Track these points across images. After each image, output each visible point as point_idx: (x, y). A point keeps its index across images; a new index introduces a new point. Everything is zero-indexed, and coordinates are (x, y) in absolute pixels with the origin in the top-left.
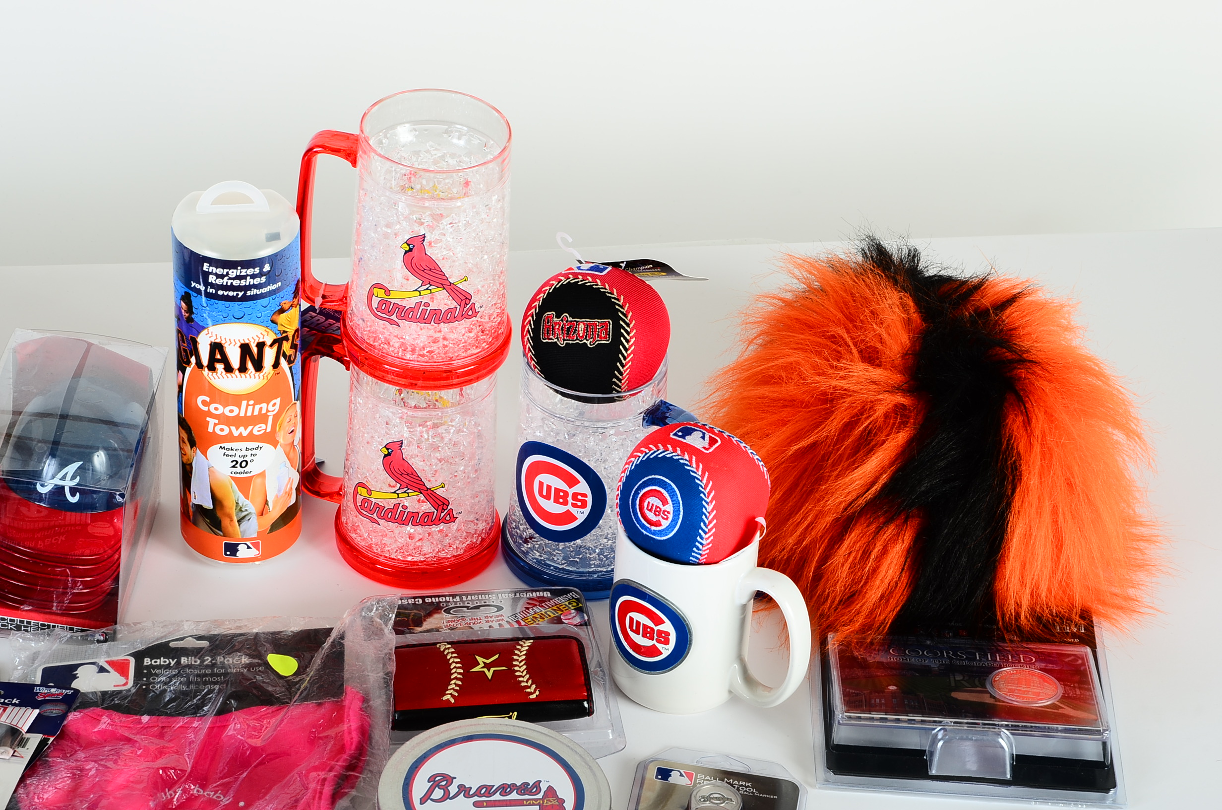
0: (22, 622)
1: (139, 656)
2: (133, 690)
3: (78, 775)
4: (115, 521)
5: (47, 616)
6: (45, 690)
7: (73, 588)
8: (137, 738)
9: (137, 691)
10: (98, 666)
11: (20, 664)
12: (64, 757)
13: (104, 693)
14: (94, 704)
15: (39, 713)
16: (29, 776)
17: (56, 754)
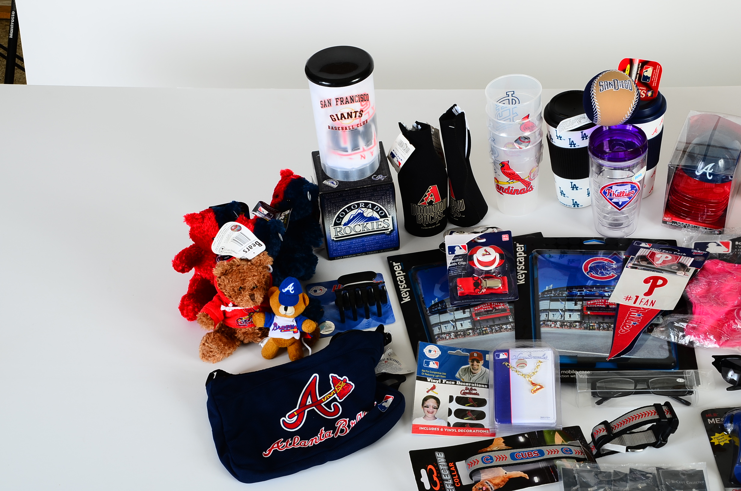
0: (686, 224)
1: (733, 241)
2: (731, 254)
3: (709, 284)
4: (725, 187)
5: (696, 223)
6: (696, 251)
7: (707, 212)
8: (733, 272)
9: (733, 254)
10: (717, 243)
11: (685, 241)
12: (704, 277)
13: (720, 254)
14: (716, 258)
15: (694, 260)
16: (691, 283)
17: (701, 275)
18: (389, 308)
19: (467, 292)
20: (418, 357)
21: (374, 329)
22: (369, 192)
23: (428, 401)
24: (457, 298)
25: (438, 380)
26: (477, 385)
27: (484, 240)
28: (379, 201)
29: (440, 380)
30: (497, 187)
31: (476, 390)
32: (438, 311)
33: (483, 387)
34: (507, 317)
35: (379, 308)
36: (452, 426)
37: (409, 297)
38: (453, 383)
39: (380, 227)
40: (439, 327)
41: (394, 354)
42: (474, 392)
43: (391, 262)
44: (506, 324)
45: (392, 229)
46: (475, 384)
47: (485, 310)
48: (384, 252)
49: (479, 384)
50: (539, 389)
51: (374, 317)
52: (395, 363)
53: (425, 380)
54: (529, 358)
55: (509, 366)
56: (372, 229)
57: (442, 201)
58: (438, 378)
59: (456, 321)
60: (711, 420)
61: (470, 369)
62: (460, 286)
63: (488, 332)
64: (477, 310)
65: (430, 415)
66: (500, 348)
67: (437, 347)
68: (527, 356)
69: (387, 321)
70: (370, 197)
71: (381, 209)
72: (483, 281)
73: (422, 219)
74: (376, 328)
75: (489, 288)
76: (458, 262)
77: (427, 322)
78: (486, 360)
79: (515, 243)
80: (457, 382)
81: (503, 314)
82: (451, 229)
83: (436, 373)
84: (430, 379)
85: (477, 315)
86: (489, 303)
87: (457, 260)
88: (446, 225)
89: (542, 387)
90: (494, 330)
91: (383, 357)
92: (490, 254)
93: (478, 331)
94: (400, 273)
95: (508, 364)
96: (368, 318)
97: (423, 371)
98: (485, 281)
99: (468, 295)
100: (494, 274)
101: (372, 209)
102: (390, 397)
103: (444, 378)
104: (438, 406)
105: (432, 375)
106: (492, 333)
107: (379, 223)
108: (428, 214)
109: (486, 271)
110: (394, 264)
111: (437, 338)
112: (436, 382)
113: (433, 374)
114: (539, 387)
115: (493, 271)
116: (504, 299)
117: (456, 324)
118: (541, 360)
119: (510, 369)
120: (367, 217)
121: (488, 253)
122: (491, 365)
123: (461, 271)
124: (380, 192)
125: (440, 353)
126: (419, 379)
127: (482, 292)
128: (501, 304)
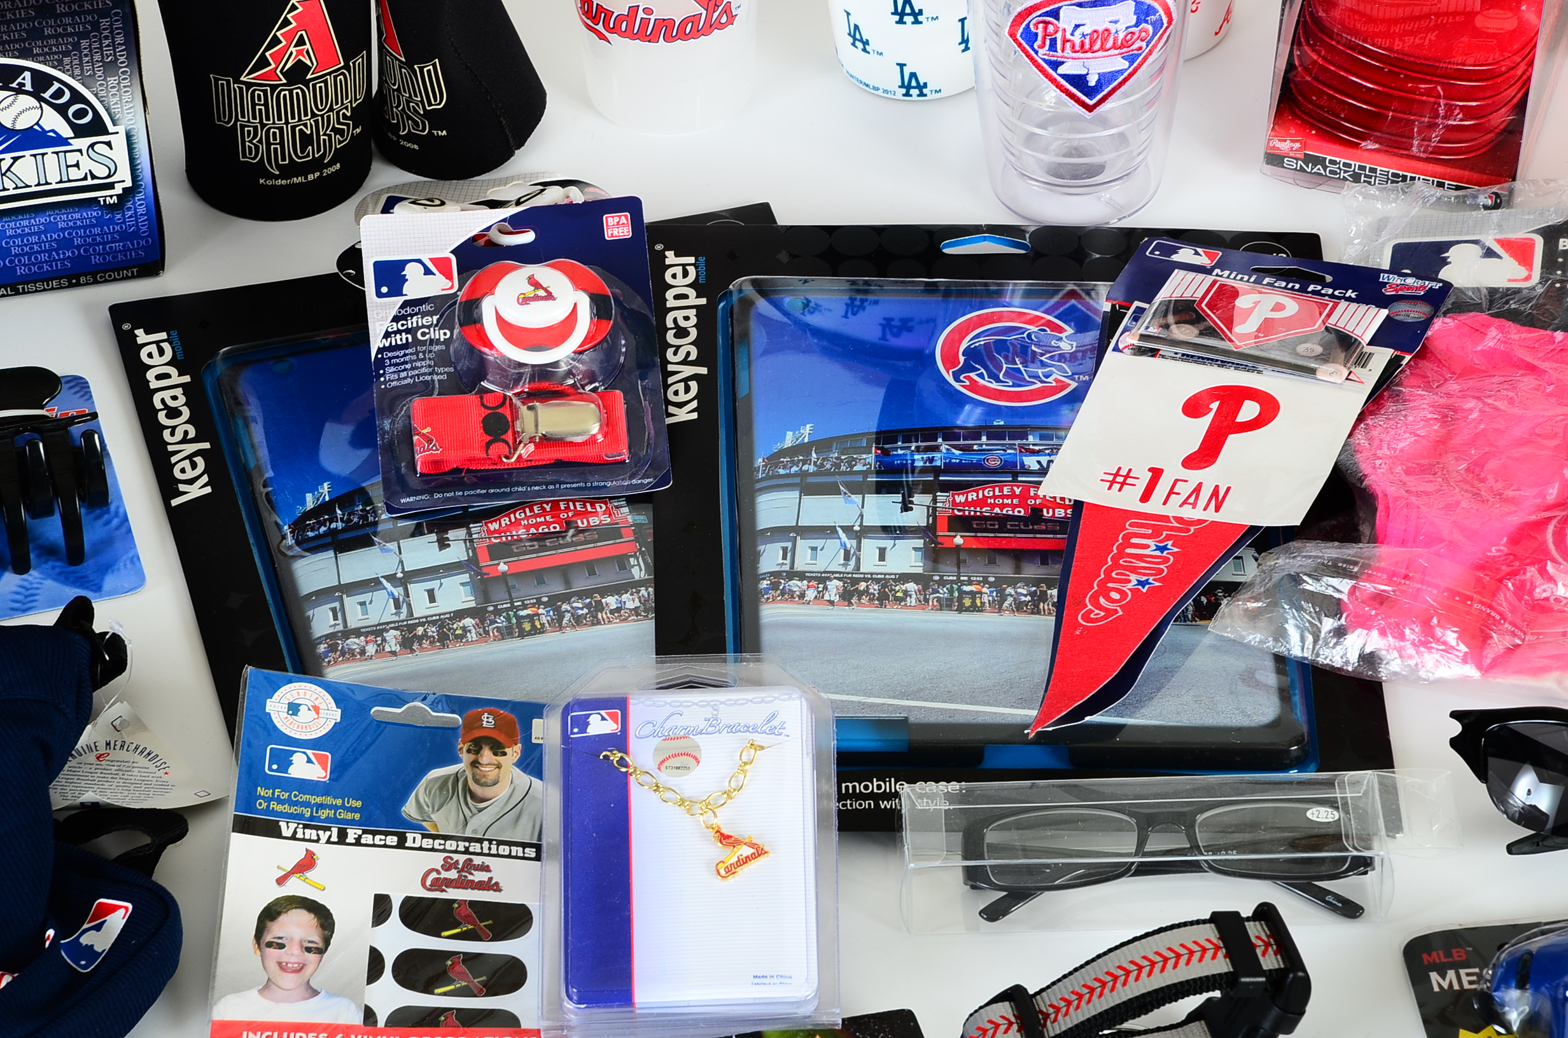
0: (1362, 168)
1: (1551, 234)
2: (1540, 290)
3: (1448, 415)
4: (1523, 8)
5: (1403, 161)
6: (1396, 280)
7: (1446, 117)
8: (1544, 365)
9: (1547, 291)
10: (1483, 246)
11: (1357, 236)
12: (1428, 387)
13: (1492, 292)
14: (1477, 307)
15: (1388, 316)
16: (1372, 413)
17: (1414, 381)
18: (118, 528)
19: (454, 458)
20: (242, 731)
21: (48, 618)
22: (21, 20)
23: (283, 918)
24: (414, 482)
25: (329, 829)
26: (494, 847)
27: (528, 237)
28: (67, 60)
29: (335, 831)
30: (582, 7)
31: (486, 869)
32: (329, 540)
33: (516, 857)
34: (622, 562)
35: (73, 528)
36: (381, 1023)
37: (205, 479)
38: (392, 840)
39: (74, 174)
40: (337, 605)
41: (137, 723)
42: (479, 876)
43: (126, 327)
44: (617, 590)
45: (129, 183)
46: (486, 844)
47: (533, 530)
48: (95, 282)
49: (500, 843)
50: (747, 859)
51: (50, 564)
52: (142, 761)
53: (271, 830)
54: (710, 729)
55: (627, 765)
56: (39, 184)
57: (347, 67)
58: (328, 819)
59: (409, 577)
60: (1444, 977)
61: (466, 781)
62: (424, 431)
63: (542, 625)
64: (495, 531)
65: (289, 981)
66: (588, 691)
67: (324, 692)
68: (703, 725)
69: (109, 582)
70: (24, 41)
71: (77, 97)
72: (523, 409)
73: (260, 141)
74: (60, 612)
75: (546, 441)
76: (418, 328)
77: (282, 584)
78: (534, 741)
79: (659, 247)
80: (410, 836)
81: (606, 548)
82: (389, 189)
83: (319, 800)
84: (293, 826)
85: (497, 552)
86: (547, 503)
87: (413, 322)
88: (370, 169)
89: (759, 852)
90: (568, 616)
91: (88, 736)
92: (549, 296)
93: (501, 621)
94: (167, 376)
95: (622, 758)
96: (22, 567)
97: (261, 791)
98: (530, 408)
99: (457, 470)
100: (570, 382)
101: (36, 94)
102: (115, 908)
103: (352, 823)
104: (327, 941)
105: (299, 810)
106: (561, 628)
107: (72, 158)
108: (287, 123)
109: (533, 366)
110: (141, 336)
111: (326, 654)
112: (317, 841)
113: (307, 804)
114: (746, 851)
115: (564, 368)
116: (609, 484)
117: (407, 595)
118: (759, 739)
119: (632, 779)
120: (12, 132)
121: (543, 294)
122: (552, 761)
123: (430, 366)
124: (68, 20)
125: (336, 715)
126: (245, 826)
127: (520, 456)
128: (600, 508)
